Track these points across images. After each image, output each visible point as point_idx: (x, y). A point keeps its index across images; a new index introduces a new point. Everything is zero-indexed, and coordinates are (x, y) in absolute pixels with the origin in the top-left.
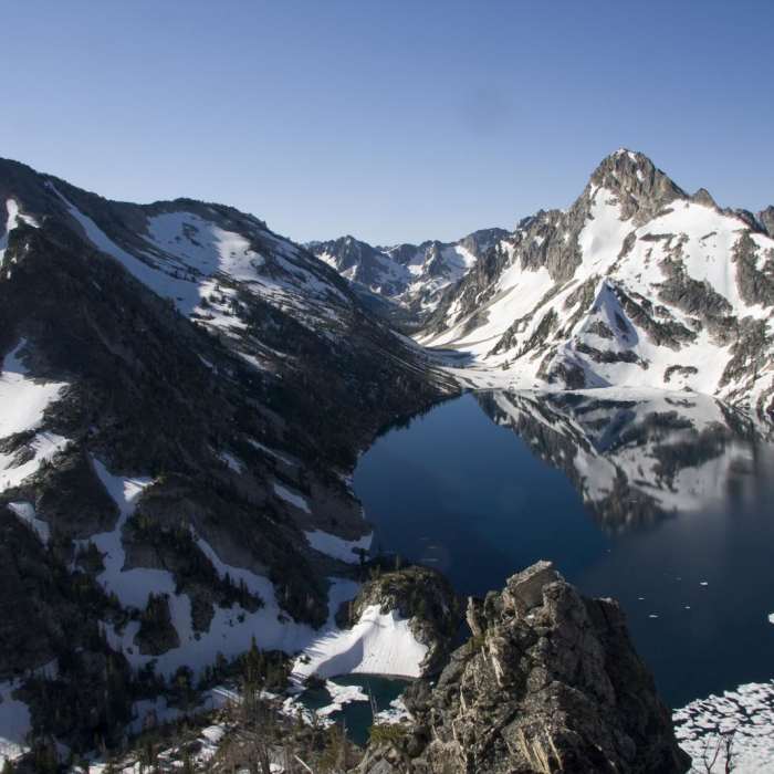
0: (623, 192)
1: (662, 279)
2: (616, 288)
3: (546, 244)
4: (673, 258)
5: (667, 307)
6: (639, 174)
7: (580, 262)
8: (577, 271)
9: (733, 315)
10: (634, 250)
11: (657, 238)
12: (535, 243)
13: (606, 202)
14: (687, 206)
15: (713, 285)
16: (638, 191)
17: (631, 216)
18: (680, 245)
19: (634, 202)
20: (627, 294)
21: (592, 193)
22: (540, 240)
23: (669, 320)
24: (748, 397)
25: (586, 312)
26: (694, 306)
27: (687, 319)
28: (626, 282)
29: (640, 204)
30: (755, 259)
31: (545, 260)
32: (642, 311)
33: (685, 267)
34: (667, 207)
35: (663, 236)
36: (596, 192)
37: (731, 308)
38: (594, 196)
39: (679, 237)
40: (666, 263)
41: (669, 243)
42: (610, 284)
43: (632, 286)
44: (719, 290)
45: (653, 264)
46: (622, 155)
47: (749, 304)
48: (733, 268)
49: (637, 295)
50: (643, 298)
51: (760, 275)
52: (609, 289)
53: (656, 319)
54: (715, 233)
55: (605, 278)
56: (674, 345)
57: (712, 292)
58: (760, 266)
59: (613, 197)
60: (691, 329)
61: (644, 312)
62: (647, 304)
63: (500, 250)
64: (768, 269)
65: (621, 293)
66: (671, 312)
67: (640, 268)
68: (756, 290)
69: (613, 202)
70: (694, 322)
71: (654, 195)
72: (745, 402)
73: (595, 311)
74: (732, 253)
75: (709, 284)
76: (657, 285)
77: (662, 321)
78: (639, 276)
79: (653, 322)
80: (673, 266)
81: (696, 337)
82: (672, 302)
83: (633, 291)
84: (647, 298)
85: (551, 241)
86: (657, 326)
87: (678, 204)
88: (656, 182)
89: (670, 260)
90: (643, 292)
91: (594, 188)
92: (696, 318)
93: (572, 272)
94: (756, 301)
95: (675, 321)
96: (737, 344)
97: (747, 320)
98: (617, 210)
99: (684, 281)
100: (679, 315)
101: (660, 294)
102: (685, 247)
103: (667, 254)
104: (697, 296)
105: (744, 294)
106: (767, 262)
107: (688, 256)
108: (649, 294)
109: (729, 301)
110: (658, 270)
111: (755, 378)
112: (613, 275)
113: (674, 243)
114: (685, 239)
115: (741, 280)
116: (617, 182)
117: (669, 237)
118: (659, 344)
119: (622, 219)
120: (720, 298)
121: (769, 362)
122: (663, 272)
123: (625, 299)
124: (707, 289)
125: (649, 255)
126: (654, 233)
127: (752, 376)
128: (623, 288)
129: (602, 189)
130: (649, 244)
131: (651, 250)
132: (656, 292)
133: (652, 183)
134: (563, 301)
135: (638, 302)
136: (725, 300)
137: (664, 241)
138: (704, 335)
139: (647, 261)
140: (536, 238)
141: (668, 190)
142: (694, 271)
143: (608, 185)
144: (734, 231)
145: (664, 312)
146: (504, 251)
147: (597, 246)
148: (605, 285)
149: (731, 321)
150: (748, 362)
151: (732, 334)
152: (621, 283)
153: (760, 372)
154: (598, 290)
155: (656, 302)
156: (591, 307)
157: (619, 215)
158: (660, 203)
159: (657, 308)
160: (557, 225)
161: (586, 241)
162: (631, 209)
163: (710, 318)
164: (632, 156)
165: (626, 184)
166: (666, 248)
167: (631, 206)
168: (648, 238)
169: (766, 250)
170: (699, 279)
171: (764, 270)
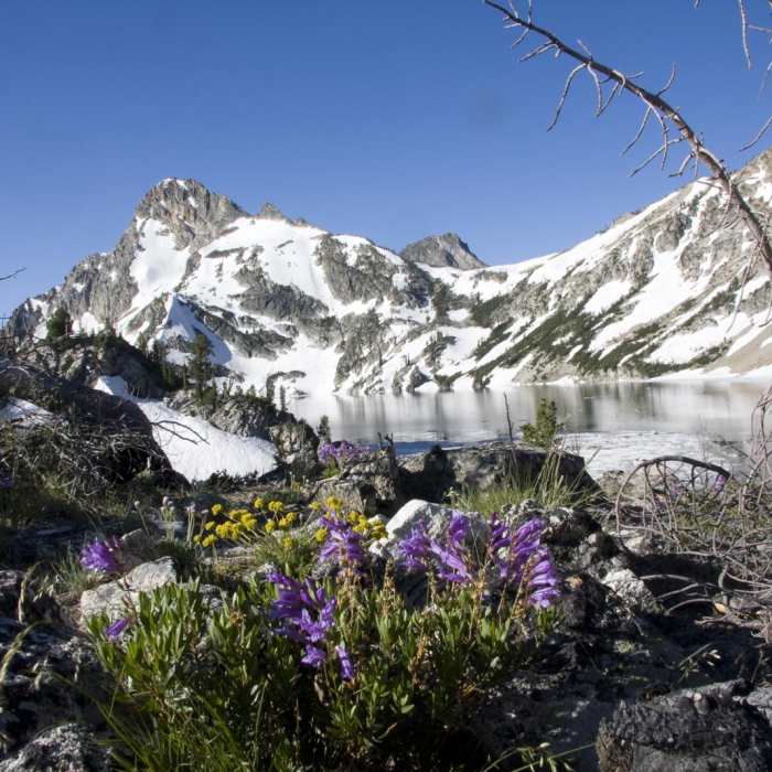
0: (175, 221)
1: (242, 289)
2: (189, 302)
3: (89, 288)
4: (250, 268)
5: (252, 316)
6: (191, 200)
7: (136, 291)
8: (133, 302)
9: (330, 314)
10: (200, 268)
11: (226, 253)
12: (74, 290)
13: (157, 233)
14: (253, 222)
15: (302, 288)
16: (192, 218)
17: (187, 245)
18: (255, 255)
19: (189, 229)
20: (203, 308)
21: (138, 227)
22: (80, 287)
23: (258, 329)
24: (381, 381)
25: (159, 327)
26: (284, 311)
27: (279, 327)
28: (199, 296)
29: (196, 232)
30: (344, 257)
31: (88, 305)
32: (225, 322)
33: (266, 274)
34: (230, 226)
35: (233, 251)
36: (144, 224)
37: (326, 309)
38: (141, 229)
39: (251, 249)
40: (243, 275)
41: (241, 255)
42: (180, 298)
43: (206, 300)
44: (309, 293)
45: (227, 276)
46: (170, 183)
47: (345, 301)
48: (320, 271)
49: (215, 308)
50: (221, 310)
51: (354, 270)
52: (182, 303)
53: (243, 329)
54: (292, 242)
55: (174, 294)
56: (269, 353)
57: (302, 295)
58: (351, 261)
59: (164, 227)
60: (286, 335)
61: (227, 325)
62: (229, 315)
63: (31, 309)
64: (362, 263)
65: (195, 308)
66: (259, 321)
67: (214, 282)
68: (351, 287)
69: (165, 233)
70: (288, 328)
71: (212, 218)
72: (377, 387)
73: (169, 324)
74: (315, 258)
75: (297, 287)
76: (237, 296)
77: (251, 331)
78: (214, 289)
79: (240, 333)
80: (252, 275)
81: (293, 343)
82: (258, 309)
83: (209, 304)
84: (228, 309)
85: (93, 285)
86: (245, 337)
87: (241, 222)
88: (212, 205)
89: (247, 270)
90: (222, 305)
91: (140, 221)
92: (289, 323)
93: (128, 304)
94: (354, 297)
95: (267, 329)
96: (343, 343)
97: (348, 318)
98: (171, 240)
99: (269, 286)
100: (268, 322)
101: (242, 304)
102: (260, 256)
103: (241, 266)
104: (285, 301)
105: (338, 292)
106: (359, 257)
107: (267, 264)
108: (230, 305)
109: (323, 301)
110: (235, 283)
111: (381, 363)
112: (182, 292)
113: (247, 255)
114: (258, 249)
115: (331, 280)
116: (166, 212)
117: (241, 251)
118: (250, 356)
119: (177, 249)
120: (312, 300)
121: (392, 346)
122: (241, 283)
123: (202, 313)
124: (296, 292)
125: (220, 269)
126: (221, 249)
127: (377, 363)
128: (197, 302)
129: (150, 220)
130: (217, 261)
131: (221, 265)
132: (236, 303)
133: (208, 207)
134: (128, 323)
135: (219, 314)
136: (319, 302)
137: (235, 255)
138: (302, 340)
139: (219, 275)
140: (75, 285)
141: (227, 208)
142: (277, 275)
143: (157, 216)
144: (312, 238)
145: (250, 321)
146: (35, 309)
147: (153, 275)
148: (175, 299)
149: (329, 322)
150: (366, 352)
151: (334, 334)
152: (194, 297)
153: (384, 357)
154: (168, 305)
155: (239, 312)
156: (165, 321)
157: (174, 245)
158: (221, 224)
159: (242, 319)
160: (100, 267)
161: (138, 271)
162: (186, 236)
163: (305, 322)
164: (181, 183)
165: (178, 212)
166: (239, 259)
167: (185, 234)
168: (215, 254)
169: (354, 247)
170: (286, 284)
171: (357, 266)
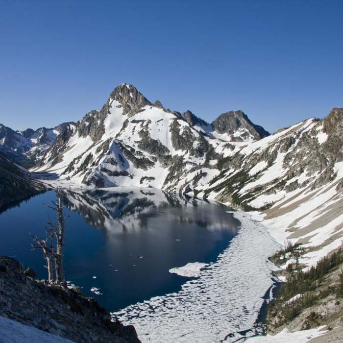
0: (124, 102)
1: (139, 139)
2: (119, 143)
3: (90, 125)
4: (144, 130)
5: (142, 151)
6: (131, 94)
7: (104, 132)
8: (102, 137)
9: (170, 154)
10: (128, 127)
11: (138, 122)
12: (85, 125)
13: (117, 106)
14: (151, 108)
15: (161, 142)
16: (130, 102)
17: (127, 112)
18: (147, 125)
19: (129, 106)
20: (124, 146)
21: (110, 103)
22: (87, 124)
23: (142, 157)
24: (175, 188)
25: (105, 154)
26: (153, 151)
27: (150, 157)
28: (124, 140)
29: (131, 108)
30: (179, 130)
31: (89, 132)
32: (131, 153)
33: (150, 134)
34: (143, 108)
35: (141, 121)
36: (112, 102)
37: (169, 151)
38: (111, 104)
39: (147, 121)
40: (141, 133)
41: (143, 123)
42: (116, 141)
43: (126, 142)
44: (164, 144)
45: (136, 133)
46: (124, 86)
47: (176, 149)
48: (170, 134)
49: (128, 146)
50: (131, 147)
51: (181, 137)
52: (116, 143)
53: (137, 157)
54: (162, 120)
55: (114, 139)
56: (145, 168)
57: (161, 144)
58: (181, 133)
59: (120, 104)
60: (152, 161)
61: (131, 154)
62: (133, 150)
63: (70, 129)
64: (184, 134)
65: (121, 145)
66: (143, 154)
67: (130, 134)
68: (179, 143)
69: (119, 107)
70: (153, 158)
71: (137, 103)
72: (174, 191)
73: (109, 153)
74: (169, 128)
75: (159, 141)
76: (137, 142)
77: (139, 158)
78: (130, 138)
79: (136, 158)
80: (144, 134)
81: (154, 164)
82: (144, 149)
83: (127, 144)
84: (133, 148)
85: (92, 124)
86: (137, 160)
87: (147, 107)
88: (138, 97)
89: (143, 131)
90: (131, 145)
91: (111, 100)
92: (154, 156)
93: (101, 137)
94: (180, 148)
95: (145, 157)
96: (171, 167)
97: (176, 156)
98: (121, 110)
99: (149, 140)
100: (147, 155)
101: (138, 146)
102: (150, 126)
103: (142, 129)
104: (154, 146)
105: (174, 145)
106: (184, 131)
107: (151, 129)
108: (134, 146)
110: (138, 135)
111: (178, 180)
112: (118, 138)
113: (145, 123)
114: (150, 122)
115: (173, 139)
116: (121, 98)
117: (143, 121)
118: (138, 168)
119: (123, 114)
120: (164, 147)
121: (184, 173)
122: (140, 136)
123: (123, 148)
124: (159, 143)
125: (134, 129)
126: (136, 120)
128: (122, 143)
129: (115, 100)
130: (134, 124)
131: (135, 127)
132: (137, 145)
133: (136, 98)
134: (96, 149)
135: (129, 149)
136: (167, 148)
137: (141, 123)
138: (158, 163)
139: (133, 131)
140: (85, 123)
141: (143, 101)
142: (153, 135)
143: (117, 99)
144: (171, 119)
145: (140, 153)
146: (71, 129)
147: (112, 126)
148: (114, 142)
149: (169, 157)
150: (176, 174)
151: (169, 163)
152: (121, 141)
153: (180, 178)
154: (111, 144)
155: (137, 149)
156: (108, 151)
157: (122, 112)
158: (140, 107)
159: (137, 152)
160: (95, 117)
161: (107, 123)
162: (127, 110)
163: (160, 156)
164: (128, 86)
165: (125, 99)
166: (142, 125)
167: (127, 108)
168: (134, 121)
169: (183, 126)
170: (156, 139)
171: (183, 135)
